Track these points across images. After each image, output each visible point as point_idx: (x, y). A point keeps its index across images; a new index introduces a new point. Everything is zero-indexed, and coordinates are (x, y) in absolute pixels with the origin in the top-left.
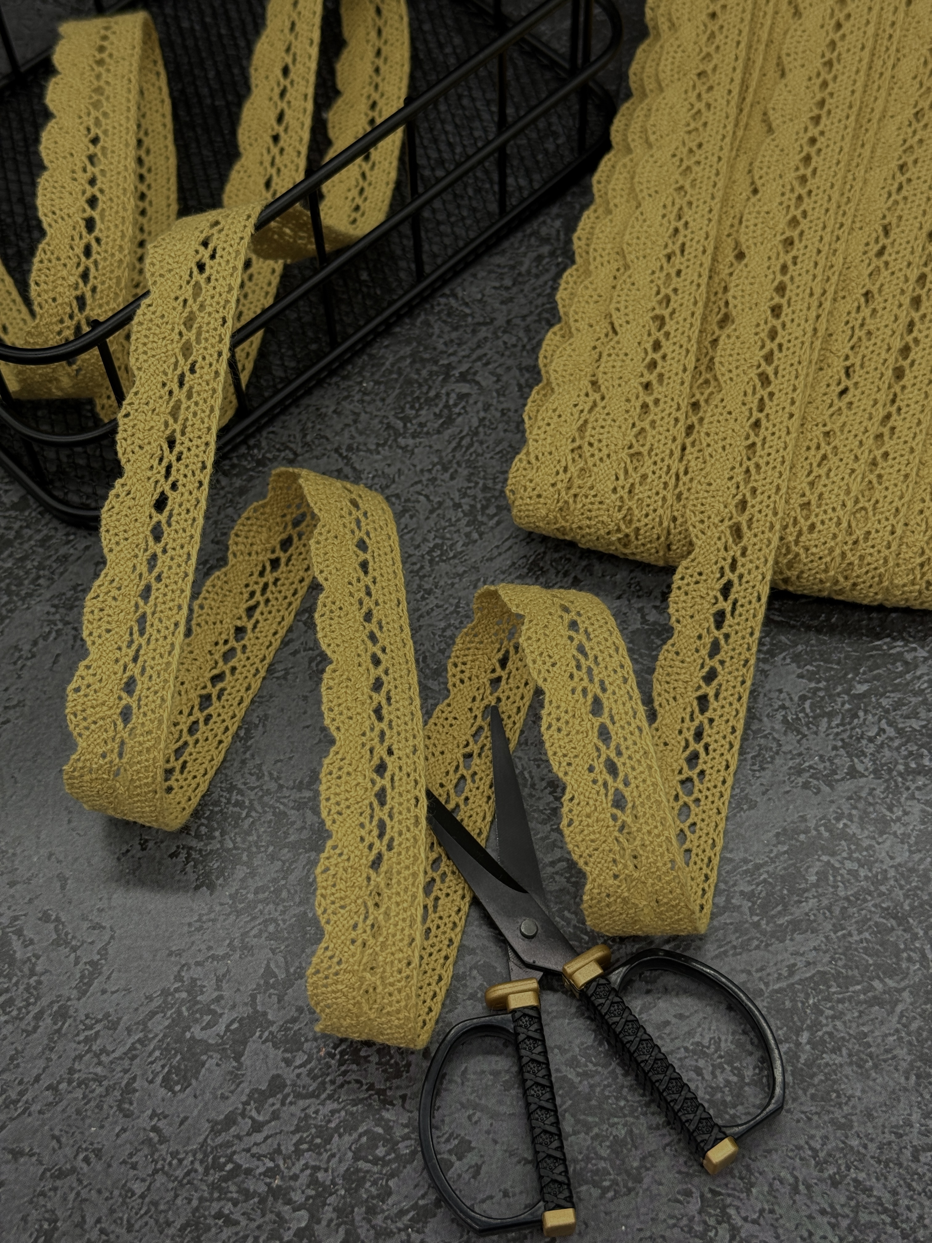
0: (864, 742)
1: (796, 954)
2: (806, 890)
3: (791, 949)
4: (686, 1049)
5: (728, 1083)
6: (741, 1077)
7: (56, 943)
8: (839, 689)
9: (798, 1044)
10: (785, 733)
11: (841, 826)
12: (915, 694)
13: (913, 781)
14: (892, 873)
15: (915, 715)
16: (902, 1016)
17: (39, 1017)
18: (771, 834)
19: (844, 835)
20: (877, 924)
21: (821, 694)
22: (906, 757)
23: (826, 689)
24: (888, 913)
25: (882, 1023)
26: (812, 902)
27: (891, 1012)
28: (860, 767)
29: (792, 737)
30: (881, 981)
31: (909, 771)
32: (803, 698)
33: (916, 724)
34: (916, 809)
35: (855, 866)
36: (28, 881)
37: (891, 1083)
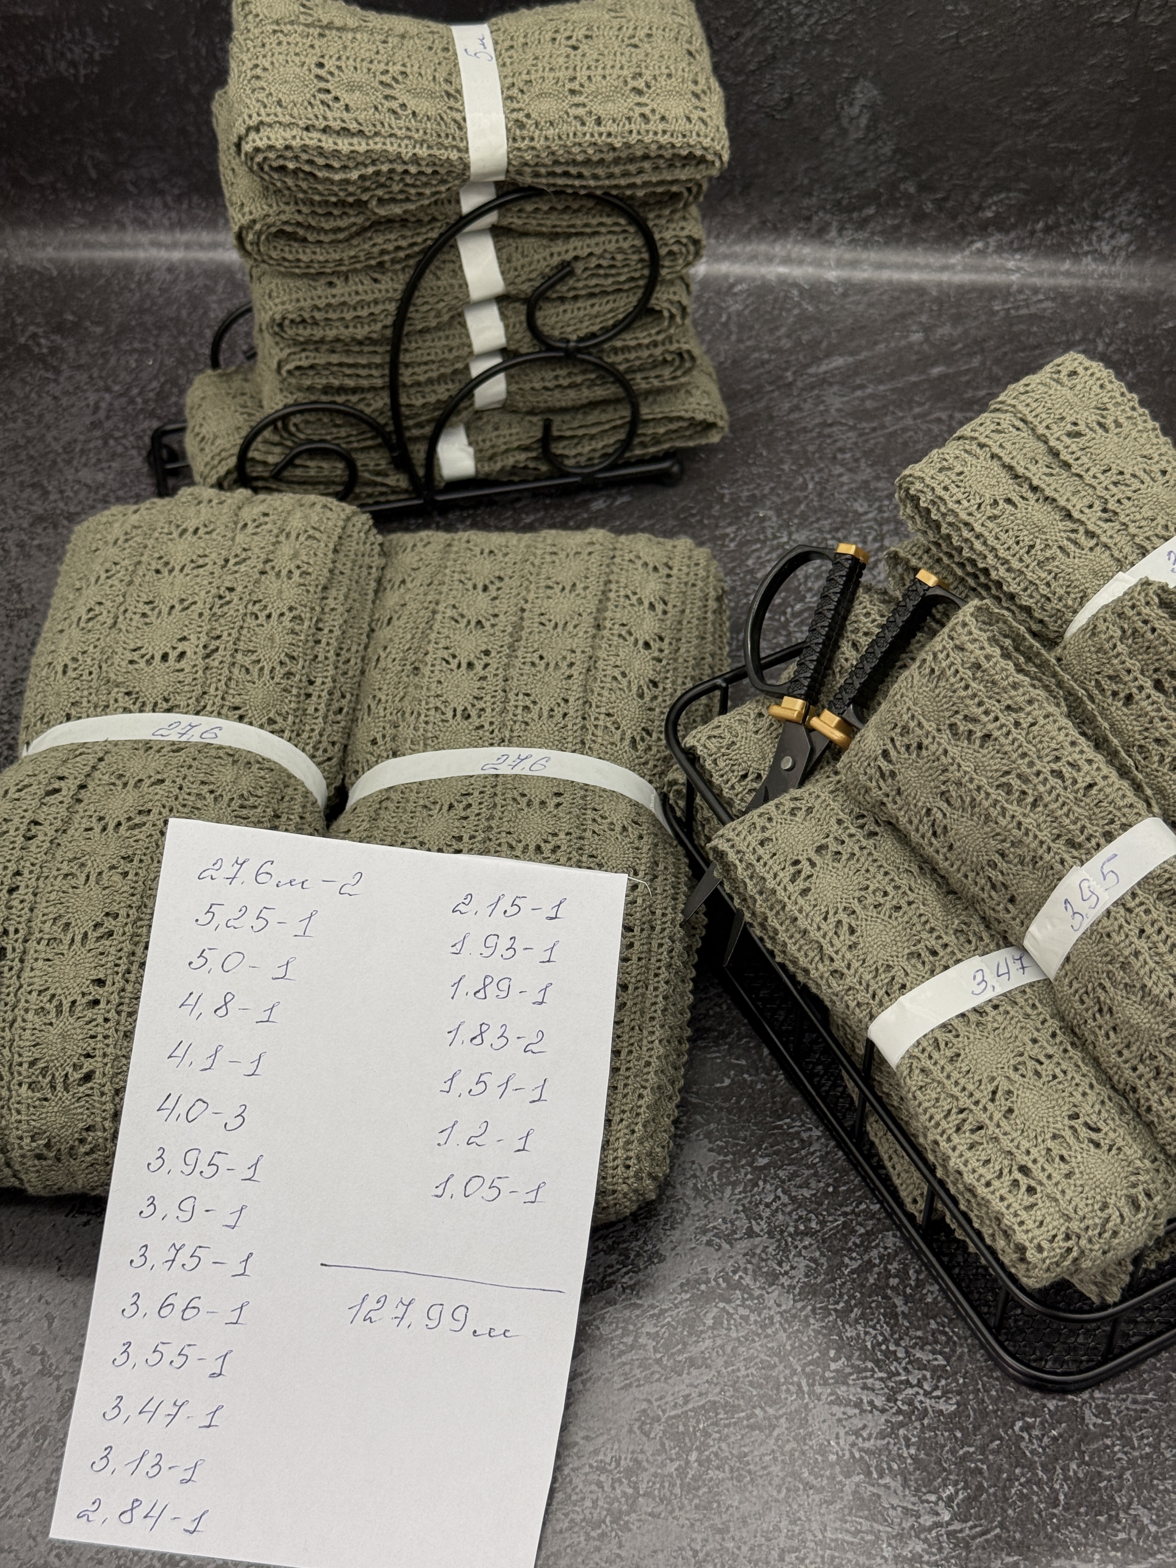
0: (762, 1207)
1: (691, 1385)
2: (702, 1332)
3: (687, 1381)
4: (591, 1466)
5: (624, 1494)
6: (636, 1489)
7: (42, 1373)
8: (744, 1162)
9: (687, 1462)
10: (695, 1199)
11: (737, 1277)
12: (808, 1167)
13: (801, 1241)
14: (777, 1318)
15: (806, 1185)
16: (777, 1440)
17: (22, 1435)
18: (675, 1285)
19: (738, 1286)
20: (762, 1362)
21: (728, 1165)
22: (796, 1221)
23: (733, 1162)
24: (772, 1352)
25: (761, 1444)
26: (708, 1343)
27: (770, 1435)
28: (756, 1229)
29: (700, 1202)
30: (762, 1408)
31: (797, 1232)
32: (712, 1169)
33: (807, 1193)
34: (802, 1264)
35: (746, 1312)
36: (19, 1320)
37: (765, 1496)
